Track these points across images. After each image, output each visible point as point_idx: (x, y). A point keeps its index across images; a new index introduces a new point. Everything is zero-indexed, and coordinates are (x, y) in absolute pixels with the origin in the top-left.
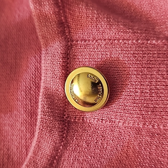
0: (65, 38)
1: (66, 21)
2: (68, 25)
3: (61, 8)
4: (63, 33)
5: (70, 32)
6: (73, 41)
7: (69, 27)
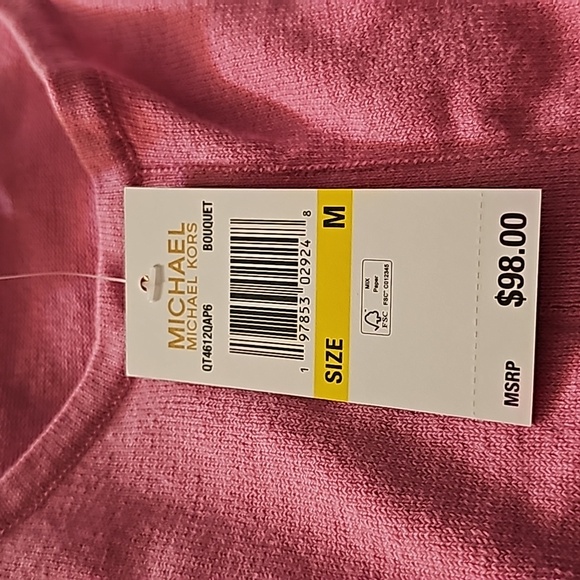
0: (128, 166)
1: (126, 136)
2: (130, 143)
3: (112, 117)
4: (123, 157)
5: (135, 154)
6: (143, 169)
7: (131, 146)
